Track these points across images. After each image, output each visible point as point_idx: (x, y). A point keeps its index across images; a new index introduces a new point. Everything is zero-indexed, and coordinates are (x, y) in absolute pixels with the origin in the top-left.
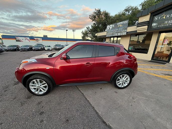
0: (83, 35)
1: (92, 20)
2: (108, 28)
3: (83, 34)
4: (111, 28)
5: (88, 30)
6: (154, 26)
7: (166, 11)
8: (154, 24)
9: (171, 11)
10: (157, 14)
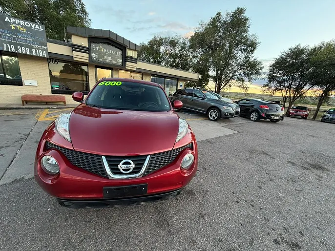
6: (95, 58)
7: (102, 43)
8: (94, 55)
9: (106, 46)
10: (94, 42)
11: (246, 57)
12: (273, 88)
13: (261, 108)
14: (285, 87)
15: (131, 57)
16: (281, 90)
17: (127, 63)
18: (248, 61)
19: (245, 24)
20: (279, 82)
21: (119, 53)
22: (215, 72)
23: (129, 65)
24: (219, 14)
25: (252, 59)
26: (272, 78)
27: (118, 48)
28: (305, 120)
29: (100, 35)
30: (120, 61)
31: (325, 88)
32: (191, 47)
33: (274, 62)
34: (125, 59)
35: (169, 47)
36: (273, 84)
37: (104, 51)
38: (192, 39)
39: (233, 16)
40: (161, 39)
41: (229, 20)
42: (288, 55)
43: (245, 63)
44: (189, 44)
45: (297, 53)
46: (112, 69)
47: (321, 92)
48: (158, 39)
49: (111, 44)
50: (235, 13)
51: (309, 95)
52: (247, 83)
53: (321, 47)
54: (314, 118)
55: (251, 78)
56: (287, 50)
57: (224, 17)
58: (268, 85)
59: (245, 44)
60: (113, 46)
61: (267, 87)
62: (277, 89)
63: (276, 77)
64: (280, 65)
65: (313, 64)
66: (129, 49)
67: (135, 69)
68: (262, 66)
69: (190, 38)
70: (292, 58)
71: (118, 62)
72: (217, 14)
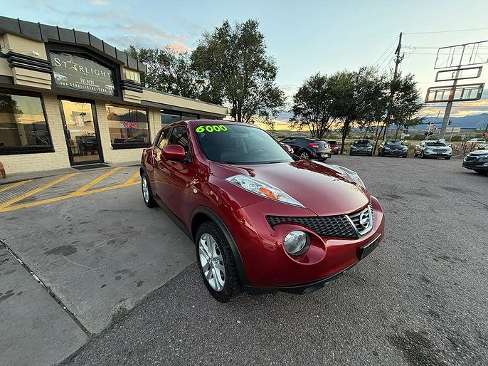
7: (73, 54)
8: (59, 76)
9: (81, 59)
10: (56, 52)
11: (267, 85)
12: (300, 123)
13: (311, 147)
14: (311, 120)
15: (131, 82)
16: (308, 124)
17: (127, 92)
18: (270, 89)
19: (260, 41)
20: (305, 115)
21: (107, 75)
22: (232, 105)
23: (129, 95)
24: (226, 24)
25: (274, 87)
26: (297, 110)
27: (106, 66)
28: (336, 156)
29: (71, 40)
30: (111, 87)
31: (345, 120)
32: (193, 67)
33: (297, 92)
34: (120, 84)
35: (158, 65)
36: (299, 118)
37: (78, 69)
38: (195, 56)
39: (244, 29)
40: (144, 52)
41: (240, 34)
42: (310, 83)
43: (267, 92)
44: (190, 62)
45: (318, 82)
46: (92, 102)
47: (343, 125)
48: (138, 51)
49: (90, 58)
50: (247, 25)
51: (333, 128)
52: (272, 119)
53: (337, 77)
54: (341, 153)
55: (275, 111)
56: (308, 78)
57: (233, 30)
58: (293, 119)
59: (262, 67)
60: (95, 60)
61: (294, 122)
62: (303, 123)
63: (302, 109)
64: (303, 94)
65: (333, 94)
66: (128, 68)
67: (140, 102)
68: (285, 96)
69: (190, 53)
70: (314, 87)
71: (108, 90)
72: (224, 25)
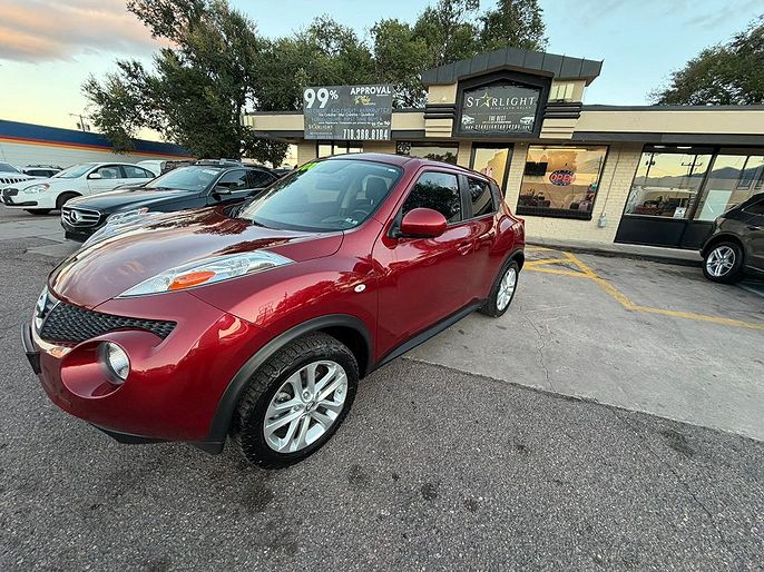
0: (98, 108)
1: (151, 27)
2: (311, 102)
3: (101, 98)
4: (324, 101)
5: (135, 81)
6: (468, 125)
8: (467, 118)
9: (499, 89)
10: (472, 90)
15: (560, 103)
17: (547, 122)
23: (550, 127)
27: (526, 86)
30: (529, 120)
34: (543, 110)
37: (491, 104)
46: (510, 146)
49: (509, 83)
66: (559, 80)
71: (522, 125)
